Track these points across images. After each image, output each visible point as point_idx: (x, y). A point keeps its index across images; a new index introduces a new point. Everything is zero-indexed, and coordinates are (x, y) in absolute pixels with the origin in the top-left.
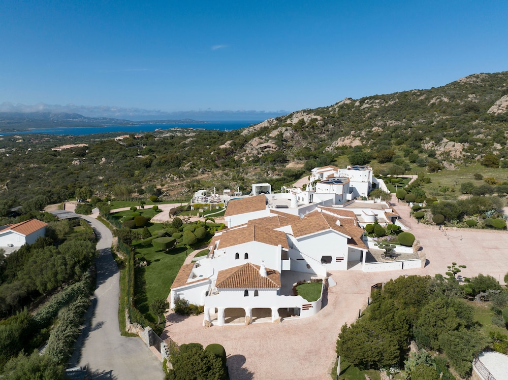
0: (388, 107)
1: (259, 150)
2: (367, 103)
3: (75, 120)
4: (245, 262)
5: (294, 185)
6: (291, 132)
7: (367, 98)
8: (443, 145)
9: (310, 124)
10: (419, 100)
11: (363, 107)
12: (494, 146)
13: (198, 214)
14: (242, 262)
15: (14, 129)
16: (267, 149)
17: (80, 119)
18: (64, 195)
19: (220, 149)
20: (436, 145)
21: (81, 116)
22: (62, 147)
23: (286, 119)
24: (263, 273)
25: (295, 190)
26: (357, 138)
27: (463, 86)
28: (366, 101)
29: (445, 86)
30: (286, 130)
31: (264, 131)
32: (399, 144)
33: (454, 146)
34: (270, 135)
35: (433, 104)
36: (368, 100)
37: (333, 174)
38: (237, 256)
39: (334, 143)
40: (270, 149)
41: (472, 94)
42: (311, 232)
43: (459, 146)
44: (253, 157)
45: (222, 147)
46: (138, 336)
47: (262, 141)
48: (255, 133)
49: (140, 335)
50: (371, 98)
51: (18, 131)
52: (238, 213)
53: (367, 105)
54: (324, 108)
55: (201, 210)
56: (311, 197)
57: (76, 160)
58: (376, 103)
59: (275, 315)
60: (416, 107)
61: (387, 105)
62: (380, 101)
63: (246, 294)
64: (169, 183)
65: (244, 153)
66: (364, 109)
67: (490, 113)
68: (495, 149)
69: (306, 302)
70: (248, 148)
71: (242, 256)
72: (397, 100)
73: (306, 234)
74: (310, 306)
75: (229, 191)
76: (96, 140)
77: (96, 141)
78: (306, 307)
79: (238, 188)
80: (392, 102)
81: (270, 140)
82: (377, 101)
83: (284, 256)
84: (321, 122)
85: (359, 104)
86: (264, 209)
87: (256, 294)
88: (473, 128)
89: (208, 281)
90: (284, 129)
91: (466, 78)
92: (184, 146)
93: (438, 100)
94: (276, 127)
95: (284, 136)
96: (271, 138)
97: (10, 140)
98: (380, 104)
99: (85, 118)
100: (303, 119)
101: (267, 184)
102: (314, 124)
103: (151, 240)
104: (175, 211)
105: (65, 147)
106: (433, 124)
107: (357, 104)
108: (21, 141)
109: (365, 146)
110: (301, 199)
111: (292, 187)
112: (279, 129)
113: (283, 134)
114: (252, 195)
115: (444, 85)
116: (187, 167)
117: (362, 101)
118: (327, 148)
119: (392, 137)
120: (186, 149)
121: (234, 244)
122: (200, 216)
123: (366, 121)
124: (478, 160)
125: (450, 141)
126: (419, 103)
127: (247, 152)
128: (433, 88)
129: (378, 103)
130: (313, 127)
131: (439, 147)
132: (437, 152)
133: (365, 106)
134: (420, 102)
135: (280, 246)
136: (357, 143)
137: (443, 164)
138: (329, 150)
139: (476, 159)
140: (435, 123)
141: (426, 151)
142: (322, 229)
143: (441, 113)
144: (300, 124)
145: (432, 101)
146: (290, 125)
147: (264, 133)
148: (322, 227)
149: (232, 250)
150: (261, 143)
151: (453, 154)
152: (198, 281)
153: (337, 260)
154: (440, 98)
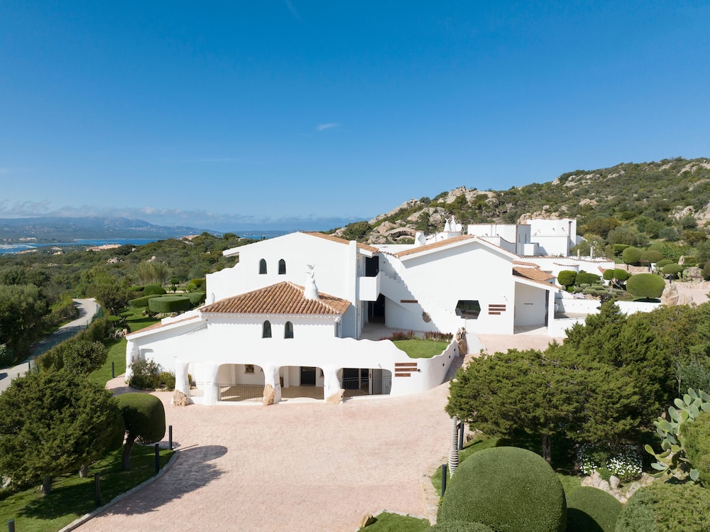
0: (607, 181)
1: (389, 238)
2: (572, 181)
3: (138, 229)
6: (443, 214)
7: (571, 174)
9: (474, 203)
10: (660, 170)
14: (271, 279)
15: (54, 240)
16: (402, 237)
18: (68, 283)
20: (696, 212)
21: (147, 224)
22: (101, 247)
26: (553, 213)
28: (570, 179)
30: (436, 212)
31: (401, 214)
32: (627, 219)
34: (409, 218)
35: (686, 173)
36: (574, 176)
38: (263, 268)
40: (407, 237)
47: (394, 226)
50: (577, 173)
51: (59, 241)
53: (573, 184)
57: (112, 258)
58: (587, 179)
59: (332, 386)
60: (657, 178)
62: (594, 176)
63: (267, 332)
69: (404, 357)
70: (371, 237)
71: (273, 267)
72: (623, 172)
74: (413, 368)
78: (404, 370)
80: (614, 175)
81: (408, 225)
84: (494, 200)
85: (558, 182)
87: (289, 334)
89: (200, 319)
90: (431, 210)
93: (695, 168)
95: (431, 219)
96: (408, 222)
97: (45, 252)
98: (594, 180)
99: (152, 226)
100: (464, 195)
102: (481, 202)
103: (147, 299)
105: (105, 247)
106: (689, 190)
107: (555, 182)
108: (59, 253)
112: (425, 210)
113: (429, 217)
117: (564, 178)
119: (614, 211)
123: (570, 199)
126: (660, 174)
127: (369, 241)
129: (590, 179)
130: (480, 208)
131: (702, 214)
132: (698, 222)
133: (568, 184)
134: (663, 172)
140: (691, 189)
141: (677, 223)
144: (459, 203)
145: (684, 170)
146: (443, 205)
147: (401, 216)
150: (393, 228)
152: (182, 320)
153: (490, 310)
154: (698, 165)
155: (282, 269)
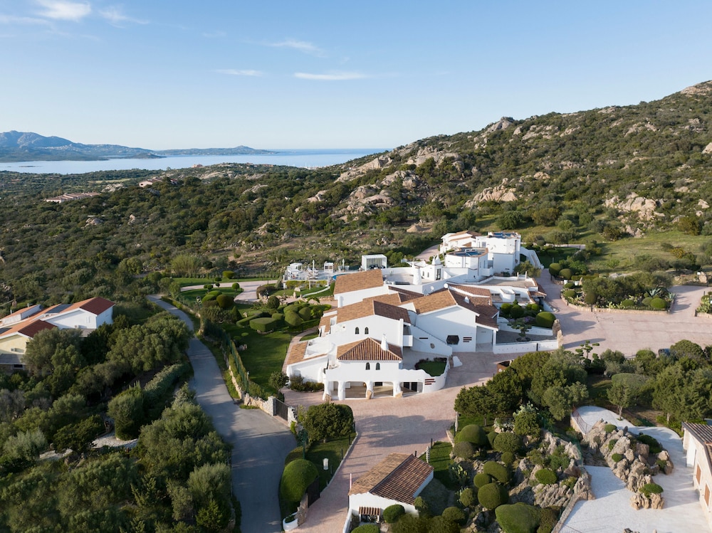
0: (563, 137)
1: (367, 206)
2: (533, 131)
4: (365, 337)
5: (418, 257)
6: (414, 178)
7: (533, 123)
8: (630, 201)
9: (442, 166)
10: (612, 127)
11: (525, 138)
12: (699, 204)
13: (294, 294)
14: (362, 337)
16: (378, 204)
17: (66, 147)
19: (308, 203)
20: (620, 202)
22: (62, 197)
23: (407, 157)
24: (384, 347)
25: (419, 264)
26: (511, 189)
27: (689, 99)
28: (531, 128)
29: (661, 100)
30: (407, 175)
31: (374, 176)
32: (571, 199)
33: (643, 203)
34: (384, 182)
35: (632, 135)
36: (534, 126)
37: (470, 243)
38: (357, 331)
39: (476, 197)
40: (383, 204)
41: (694, 118)
42: (435, 309)
43: (650, 204)
44: (358, 215)
45: (313, 200)
46: (259, 408)
47: (370, 191)
48: (360, 179)
49: (261, 407)
52: (350, 290)
53: (534, 135)
54: (467, 134)
55: (297, 289)
56: (439, 272)
57: (91, 218)
58: (546, 131)
59: (397, 389)
61: (562, 135)
62: (553, 128)
63: (368, 367)
64: (245, 253)
65: (344, 209)
66: (527, 140)
67: (706, 154)
68: (700, 208)
69: (429, 377)
70: (349, 203)
71: (362, 331)
72: (579, 127)
73: (430, 311)
74: (433, 381)
75: (331, 264)
76: (98, 182)
77: (97, 185)
78: (428, 382)
79: (343, 261)
80: (571, 130)
81: (383, 191)
82: (548, 128)
83: (406, 331)
85: (521, 131)
86: (382, 285)
87: (378, 367)
88: (677, 177)
89: (326, 356)
90: (403, 173)
91: (696, 87)
92: (251, 197)
93: (640, 128)
94: (392, 171)
95: (404, 184)
96: (382, 187)
98: (552, 132)
100: (432, 158)
101: (382, 256)
102: (449, 166)
103: (246, 322)
104: (262, 289)
105: (67, 197)
106: (625, 168)
107: (517, 131)
109: (521, 202)
110: (426, 275)
111: (415, 260)
112: (397, 173)
113: (402, 181)
114: (362, 270)
115: (661, 98)
116: (263, 230)
117: (525, 127)
118: (467, 203)
119: (561, 188)
120: (254, 201)
121: (354, 318)
122: (297, 297)
124: (676, 223)
125: (640, 196)
127: (349, 208)
128: (642, 103)
129: (550, 130)
130: (447, 171)
131: (624, 205)
133: (529, 135)
134: (613, 132)
135: (402, 320)
136: (509, 197)
137: (626, 230)
138: (469, 206)
139: (674, 222)
140: (627, 166)
141: (606, 211)
142: (447, 305)
143: (642, 149)
144: (428, 166)
145: (631, 130)
146: (413, 167)
147: (374, 178)
148: (447, 303)
149: (351, 324)
150: (369, 195)
151: (641, 214)
152: (316, 357)
153: (464, 340)
154: (643, 125)
155: (367, 331)
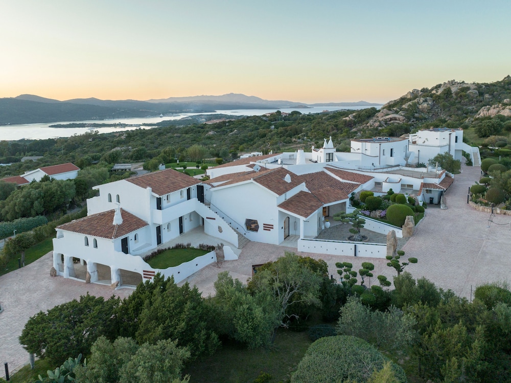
1: (382, 122)
6: (430, 103)
9: (457, 94)
14: (114, 205)
16: (392, 121)
30: (426, 101)
34: (404, 106)
38: (110, 198)
40: (396, 121)
45: (346, 119)
47: (390, 112)
69: (148, 267)
70: (371, 120)
71: (114, 198)
78: (148, 275)
84: (474, 91)
90: (422, 100)
94: (414, 98)
95: (420, 107)
96: (401, 109)
102: (463, 93)
110: (319, 159)
112: (417, 100)
113: (416, 105)
127: (368, 125)
136: (506, 112)
144: (444, 94)
146: (433, 96)
150: (388, 115)
153: (264, 227)
155: (118, 199)
